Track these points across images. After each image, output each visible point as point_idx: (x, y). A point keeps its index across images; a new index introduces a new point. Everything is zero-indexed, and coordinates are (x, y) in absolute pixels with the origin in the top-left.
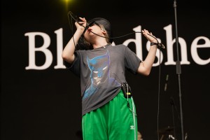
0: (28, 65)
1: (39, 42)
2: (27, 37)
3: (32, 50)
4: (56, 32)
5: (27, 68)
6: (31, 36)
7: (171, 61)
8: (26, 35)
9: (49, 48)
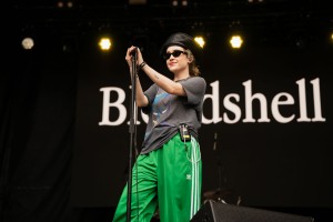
0: (101, 120)
1: (114, 97)
2: (102, 93)
3: (107, 105)
5: (101, 124)
6: (106, 91)
7: (249, 118)
8: (102, 90)
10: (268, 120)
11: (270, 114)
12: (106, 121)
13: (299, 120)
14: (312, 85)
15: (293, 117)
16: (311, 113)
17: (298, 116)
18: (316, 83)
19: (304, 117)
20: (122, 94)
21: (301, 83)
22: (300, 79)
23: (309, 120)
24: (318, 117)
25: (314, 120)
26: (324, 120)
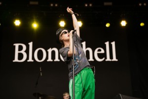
0: (14, 59)
1: (20, 48)
2: (15, 46)
3: (17, 52)
4: (29, 44)
5: (14, 61)
8: (14, 45)
9: (25, 51)
10: (93, 60)
11: (94, 58)
12: (16, 60)
13: (106, 60)
14: (111, 45)
15: (104, 59)
16: (111, 57)
17: (106, 58)
18: (113, 44)
19: (108, 59)
20: (24, 47)
21: (107, 44)
22: (106, 42)
23: (110, 60)
24: (115, 59)
25: (113, 60)
26: (117, 60)
